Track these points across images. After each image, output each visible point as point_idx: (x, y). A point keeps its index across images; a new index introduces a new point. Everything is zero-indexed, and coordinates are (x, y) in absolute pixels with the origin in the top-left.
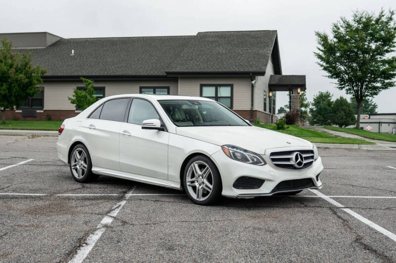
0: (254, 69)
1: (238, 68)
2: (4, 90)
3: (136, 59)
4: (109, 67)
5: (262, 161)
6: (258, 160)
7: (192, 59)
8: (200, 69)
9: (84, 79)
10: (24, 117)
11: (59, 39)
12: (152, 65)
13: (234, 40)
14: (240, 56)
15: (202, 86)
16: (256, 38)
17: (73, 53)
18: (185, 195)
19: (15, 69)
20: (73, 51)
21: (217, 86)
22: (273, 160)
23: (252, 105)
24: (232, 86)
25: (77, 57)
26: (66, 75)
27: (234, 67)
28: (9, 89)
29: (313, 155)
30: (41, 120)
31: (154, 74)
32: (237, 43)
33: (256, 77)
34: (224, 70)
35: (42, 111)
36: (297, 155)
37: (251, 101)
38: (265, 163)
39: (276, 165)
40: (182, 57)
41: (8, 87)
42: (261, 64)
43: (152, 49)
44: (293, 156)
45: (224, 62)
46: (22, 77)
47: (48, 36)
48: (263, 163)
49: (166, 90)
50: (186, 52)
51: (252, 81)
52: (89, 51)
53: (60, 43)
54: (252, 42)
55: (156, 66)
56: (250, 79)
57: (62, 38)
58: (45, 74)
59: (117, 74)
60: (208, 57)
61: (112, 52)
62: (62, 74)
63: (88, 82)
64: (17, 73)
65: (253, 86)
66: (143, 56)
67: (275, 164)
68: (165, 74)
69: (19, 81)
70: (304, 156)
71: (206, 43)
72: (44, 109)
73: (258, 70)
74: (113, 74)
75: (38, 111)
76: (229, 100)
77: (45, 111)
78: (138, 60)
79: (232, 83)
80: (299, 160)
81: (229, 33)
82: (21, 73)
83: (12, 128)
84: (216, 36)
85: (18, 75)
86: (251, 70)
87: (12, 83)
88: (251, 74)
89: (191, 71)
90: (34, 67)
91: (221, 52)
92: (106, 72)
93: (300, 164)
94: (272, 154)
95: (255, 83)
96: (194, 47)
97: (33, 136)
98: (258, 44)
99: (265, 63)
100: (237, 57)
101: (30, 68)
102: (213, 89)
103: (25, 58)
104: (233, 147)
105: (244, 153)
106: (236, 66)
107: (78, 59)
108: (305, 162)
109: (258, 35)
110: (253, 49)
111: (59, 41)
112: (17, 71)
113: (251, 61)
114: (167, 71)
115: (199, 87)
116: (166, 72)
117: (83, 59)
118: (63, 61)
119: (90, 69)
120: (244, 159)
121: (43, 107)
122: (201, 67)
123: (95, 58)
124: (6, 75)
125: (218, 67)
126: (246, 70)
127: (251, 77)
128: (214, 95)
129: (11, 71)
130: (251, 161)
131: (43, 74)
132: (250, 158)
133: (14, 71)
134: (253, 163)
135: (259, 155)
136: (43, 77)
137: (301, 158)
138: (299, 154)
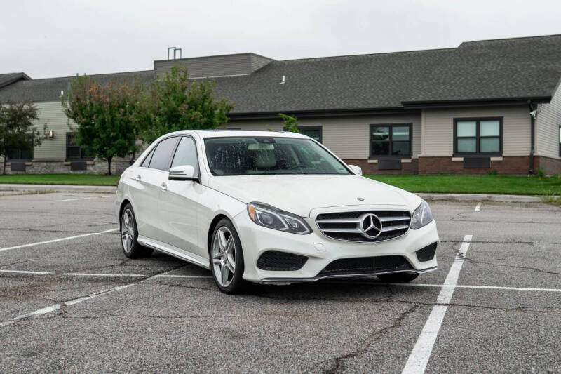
0: (534, 94)
1: (510, 93)
3: (368, 85)
4: (329, 97)
5: (306, 227)
6: (299, 226)
7: (443, 83)
8: (453, 96)
9: (284, 116)
11: (270, 61)
12: (389, 93)
13: (513, 51)
14: (516, 75)
15: (456, 121)
16: (548, 46)
17: (284, 80)
18: (211, 277)
19: (188, 104)
20: (284, 77)
21: (478, 121)
22: (322, 226)
23: (533, 148)
24: (501, 120)
25: (288, 86)
26: (268, 111)
27: (505, 91)
29: (409, 218)
31: (389, 106)
32: (516, 55)
33: (539, 105)
34: (488, 97)
36: (368, 218)
37: (530, 141)
38: (311, 231)
39: (327, 234)
40: (431, 80)
42: (547, 86)
43: (394, 69)
44: (361, 221)
45: (491, 85)
46: (197, 115)
47: (253, 58)
48: (308, 231)
49: (407, 128)
50: (438, 72)
51: (532, 111)
52: (305, 76)
53: (271, 67)
54: (540, 52)
55: (394, 93)
56: (528, 109)
57: (273, 61)
58: (231, 112)
59: (338, 107)
60: (469, 78)
61: (338, 77)
62: (264, 110)
63: (288, 119)
64: (191, 110)
65: (533, 120)
66: (379, 81)
67: (325, 232)
68: (401, 106)
69: (194, 120)
70: (382, 220)
71: (469, 57)
73: (541, 94)
74: (331, 108)
76: (497, 141)
78: (371, 87)
79: (501, 115)
80: (372, 225)
81: (508, 42)
82: (195, 110)
84: (487, 47)
85: (191, 113)
86: (529, 95)
87: (183, 124)
88: (529, 102)
89: (439, 99)
90: (216, 101)
91: (489, 70)
92: (322, 106)
93: (373, 232)
94: (321, 216)
95: (536, 114)
96: (452, 65)
98: (549, 54)
99: (553, 84)
100: (512, 76)
101: (210, 102)
102: (473, 126)
103: (204, 90)
104: (262, 206)
105: (277, 215)
106: (507, 89)
107: (289, 88)
108: (383, 230)
109: (552, 41)
110: (540, 63)
111: (269, 65)
112: (190, 108)
113: (532, 81)
114: (405, 100)
115: (452, 122)
116: (402, 103)
117: (296, 87)
118: (269, 91)
119: (302, 101)
120: (276, 225)
122: (454, 93)
123: (312, 86)
124: (175, 113)
125: (480, 92)
126: (522, 96)
127: (529, 105)
128: (474, 134)
129: (182, 107)
130: (287, 228)
131: (229, 111)
132: (286, 222)
133: (187, 106)
134: (291, 230)
135: (300, 218)
136: (229, 116)
137: (377, 222)
138: (373, 217)
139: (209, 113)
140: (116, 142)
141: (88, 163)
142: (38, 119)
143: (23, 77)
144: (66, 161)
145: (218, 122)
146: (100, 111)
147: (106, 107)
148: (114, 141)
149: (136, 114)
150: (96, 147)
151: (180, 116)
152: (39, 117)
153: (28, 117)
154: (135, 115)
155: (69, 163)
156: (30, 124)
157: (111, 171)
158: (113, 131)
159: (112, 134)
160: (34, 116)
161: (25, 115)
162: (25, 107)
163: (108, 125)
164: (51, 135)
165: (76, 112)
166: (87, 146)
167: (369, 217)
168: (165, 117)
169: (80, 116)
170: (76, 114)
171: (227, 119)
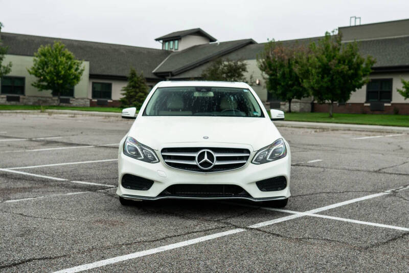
2: (326, 82)
5: (156, 158)
6: (152, 157)
10: (372, 110)
19: (338, 60)
22: (164, 157)
28: (332, 81)
29: (248, 155)
30: (388, 114)
35: (389, 105)
38: (159, 161)
41: (330, 79)
46: (344, 68)
58: (374, 66)
64: (340, 64)
67: (166, 162)
69: (341, 72)
70: (216, 155)
72: (392, 102)
75: (386, 105)
77: (392, 104)
82: (343, 64)
83: (336, 121)
85: (340, 66)
87: (333, 75)
93: (206, 164)
94: (164, 150)
97: (323, 129)
105: (137, 148)
112: (339, 62)
120: (136, 156)
121: (391, 100)
124: (327, 67)
129: (332, 63)
130: (143, 157)
131: (372, 65)
132: (143, 153)
133: (337, 62)
134: (146, 160)
135: (153, 150)
136: (372, 69)
137: (210, 157)
138: (207, 152)
139: (356, 66)
140: (294, 88)
141: (281, 103)
142: (247, 72)
143: (251, 42)
144: (267, 101)
145: (362, 74)
146: (282, 66)
147: (286, 62)
148: (292, 87)
149: (300, 67)
150: (279, 92)
151: (331, 69)
152: (248, 70)
153: (241, 70)
154: (299, 69)
155: (269, 103)
156: (242, 75)
157: (291, 109)
158: (291, 80)
159: (290, 82)
160: (244, 70)
161: (239, 69)
162: (239, 63)
163: (287, 76)
164: (257, 82)
165: (267, 67)
166: (274, 91)
167: (204, 152)
168: (320, 70)
169: (268, 69)
170: (266, 67)
171: (371, 71)
